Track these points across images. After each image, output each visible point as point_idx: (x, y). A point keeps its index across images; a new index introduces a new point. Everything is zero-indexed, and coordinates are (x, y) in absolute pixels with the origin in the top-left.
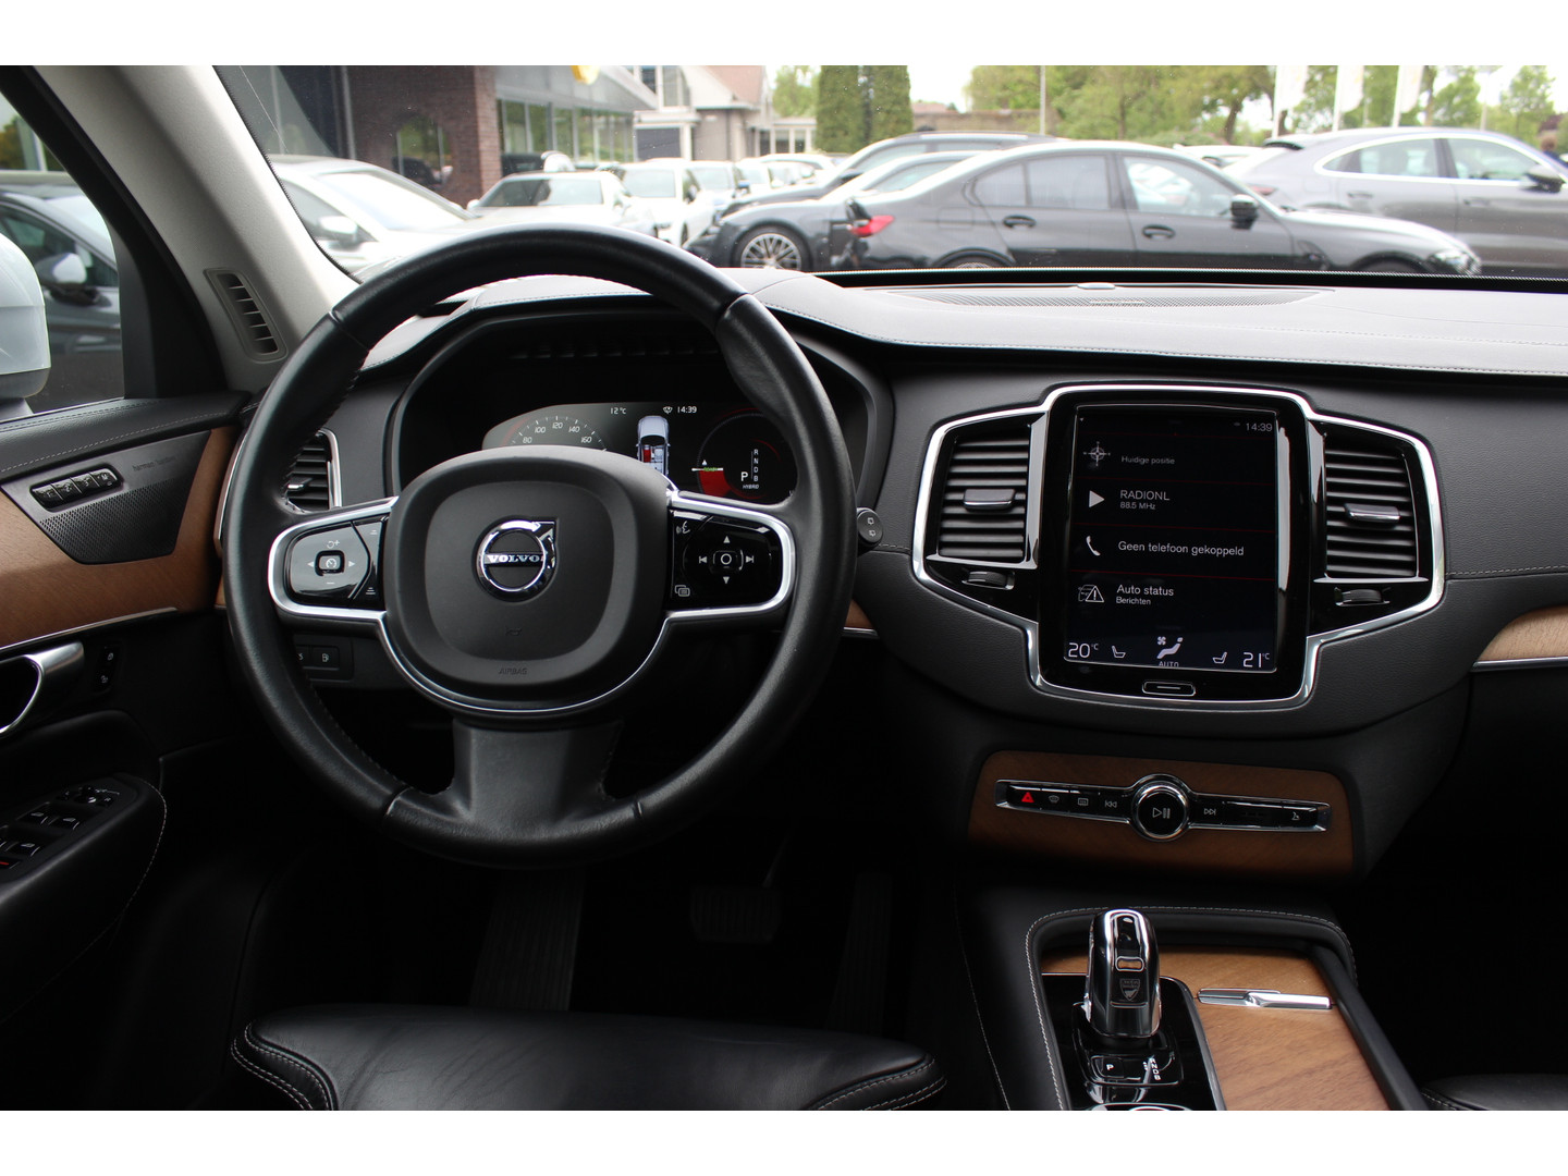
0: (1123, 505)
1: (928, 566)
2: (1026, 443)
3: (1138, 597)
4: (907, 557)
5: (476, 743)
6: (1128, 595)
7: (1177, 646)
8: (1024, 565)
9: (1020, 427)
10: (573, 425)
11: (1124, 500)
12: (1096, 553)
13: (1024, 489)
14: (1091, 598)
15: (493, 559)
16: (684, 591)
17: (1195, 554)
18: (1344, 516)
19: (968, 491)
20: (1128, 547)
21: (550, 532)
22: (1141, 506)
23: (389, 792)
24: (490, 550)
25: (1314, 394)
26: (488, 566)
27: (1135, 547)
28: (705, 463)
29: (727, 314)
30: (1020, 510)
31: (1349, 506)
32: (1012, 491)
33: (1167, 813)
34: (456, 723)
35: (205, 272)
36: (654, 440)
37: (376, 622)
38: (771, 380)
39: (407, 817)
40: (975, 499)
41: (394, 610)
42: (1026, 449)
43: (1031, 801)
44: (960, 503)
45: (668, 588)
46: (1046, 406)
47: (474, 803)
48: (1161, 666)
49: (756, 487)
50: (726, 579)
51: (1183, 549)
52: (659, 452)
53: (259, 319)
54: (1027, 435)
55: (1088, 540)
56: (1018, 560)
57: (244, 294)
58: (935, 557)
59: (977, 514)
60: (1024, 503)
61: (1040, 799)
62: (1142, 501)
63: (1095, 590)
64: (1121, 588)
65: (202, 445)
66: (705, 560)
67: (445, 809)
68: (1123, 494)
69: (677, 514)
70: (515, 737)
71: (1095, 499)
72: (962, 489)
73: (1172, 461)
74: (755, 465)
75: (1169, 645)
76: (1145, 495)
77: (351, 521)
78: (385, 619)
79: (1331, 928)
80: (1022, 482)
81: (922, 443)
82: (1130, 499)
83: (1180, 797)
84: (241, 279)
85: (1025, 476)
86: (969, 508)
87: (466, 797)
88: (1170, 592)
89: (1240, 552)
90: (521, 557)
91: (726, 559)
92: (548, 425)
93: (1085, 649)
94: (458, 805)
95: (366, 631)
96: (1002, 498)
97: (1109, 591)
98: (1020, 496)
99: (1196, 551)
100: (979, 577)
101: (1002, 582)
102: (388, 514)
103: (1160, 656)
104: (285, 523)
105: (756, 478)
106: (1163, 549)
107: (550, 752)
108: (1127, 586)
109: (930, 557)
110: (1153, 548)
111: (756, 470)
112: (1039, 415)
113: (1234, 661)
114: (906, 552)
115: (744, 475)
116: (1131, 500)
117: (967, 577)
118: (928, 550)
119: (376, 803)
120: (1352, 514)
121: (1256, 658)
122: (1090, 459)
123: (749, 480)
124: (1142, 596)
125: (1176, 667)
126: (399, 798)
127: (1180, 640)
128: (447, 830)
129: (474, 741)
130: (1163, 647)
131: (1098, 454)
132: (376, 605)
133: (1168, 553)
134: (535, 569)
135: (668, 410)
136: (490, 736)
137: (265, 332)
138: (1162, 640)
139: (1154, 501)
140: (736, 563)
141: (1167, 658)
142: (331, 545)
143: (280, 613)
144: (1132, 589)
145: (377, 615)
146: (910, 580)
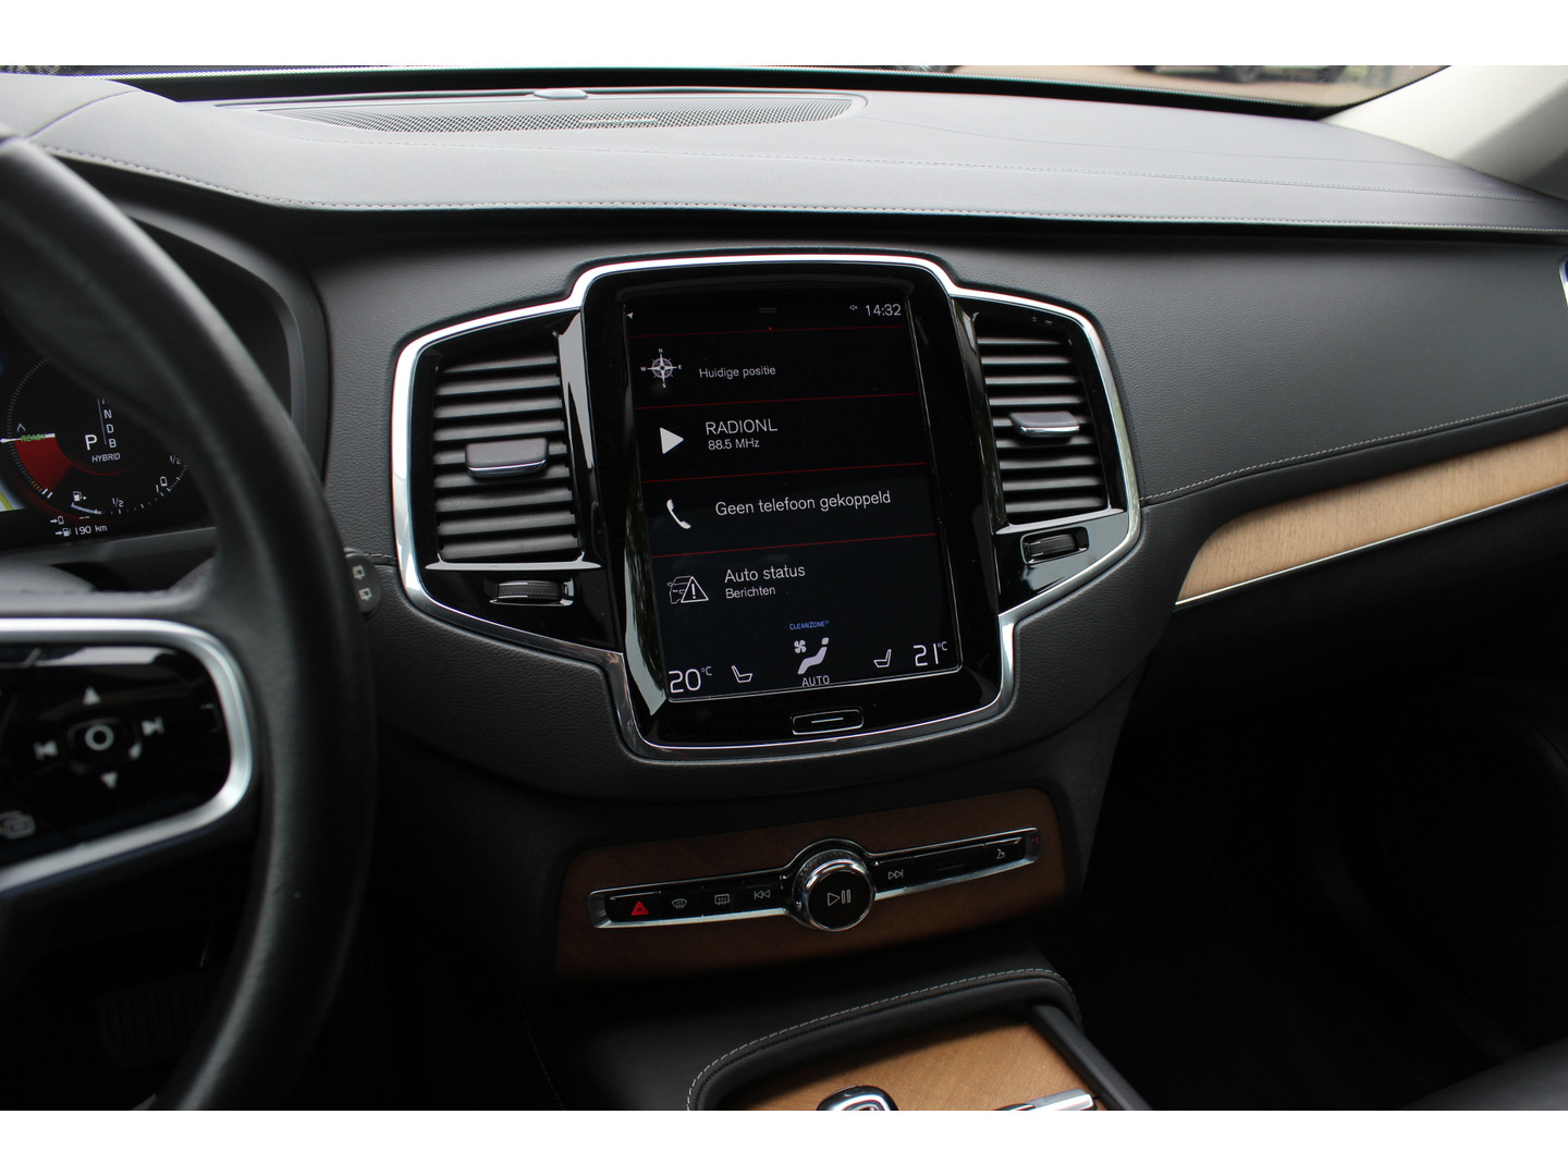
0: (713, 445)
1: (427, 578)
2: (549, 360)
3: (756, 584)
4: (390, 570)
6: (741, 583)
7: (823, 652)
8: (579, 564)
9: (540, 336)
11: (713, 437)
12: (685, 525)
13: (562, 437)
14: (689, 596)
16: (18, 826)
17: (825, 508)
18: (1012, 432)
19: (472, 448)
20: (731, 510)
22: (742, 444)
25: (955, 258)
27: (740, 509)
30: (559, 471)
31: (1017, 417)
32: (542, 442)
33: (846, 896)
40: (488, 458)
42: (555, 370)
44: (461, 468)
46: (576, 300)
48: (808, 685)
49: (116, 457)
51: (808, 503)
54: (553, 349)
55: (670, 505)
56: (568, 555)
58: (437, 565)
59: (491, 484)
60: (566, 461)
62: (740, 436)
63: (693, 583)
64: (730, 576)
66: (50, 749)
68: (710, 427)
71: (669, 440)
72: (460, 445)
73: (772, 371)
74: (108, 421)
75: (811, 652)
76: (741, 426)
80: (557, 426)
81: (384, 376)
82: (721, 434)
83: (855, 866)
85: (560, 414)
86: (475, 476)
88: (801, 572)
89: (884, 498)
91: (99, 737)
93: (693, 676)
97: (713, 583)
98: (558, 449)
99: (828, 504)
100: (516, 590)
101: (553, 595)
103: (802, 670)
105: (113, 443)
106: (778, 506)
108: (737, 570)
109: (430, 567)
110: (765, 507)
111: (110, 428)
112: (568, 316)
113: (903, 664)
114: (387, 563)
115: (90, 440)
116: (723, 436)
117: (495, 594)
118: (423, 554)
120: (1025, 429)
121: (930, 650)
122: (652, 379)
123: (100, 448)
124: (762, 583)
125: (826, 683)
127: (825, 641)
130: (803, 656)
131: (663, 368)
133: (787, 513)
138: (800, 647)
139: (755, 435)
140: (122, 744)
141: (812, 671)
144: (748, 575)
146: (404, 608)
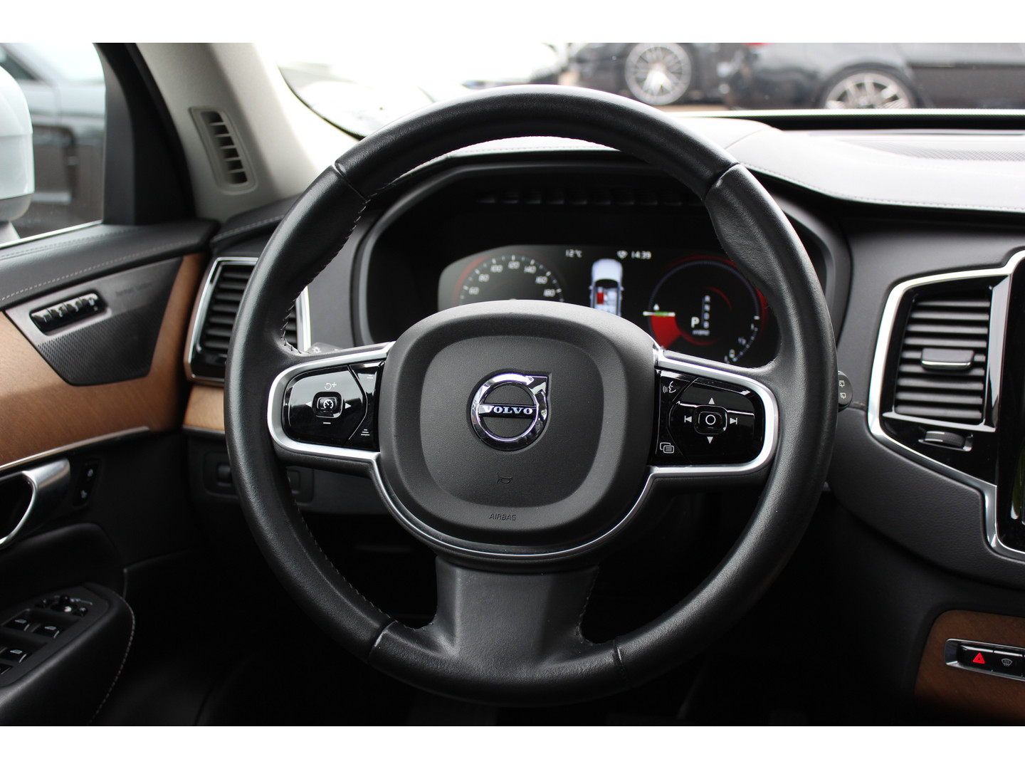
1: (885, 423)
2: (985, 304)
4: (862, 413)
5: (460, 584)
8: (982, 427)
9: (981, 289)
10: (528, 264)
13: (984, 351)
15: (487, 409)
16: (668, 448)
19: (926, 351)
21: (543, 386)
23: (376, 625)
24: (484, 401)
26: (482, 416)
28: (656, 307)
29: (719, 183)
30: (978, 372)
32: (970, 353)
34: (439, 561)
35: (190, 110)
36: (608, 284)
37: (370, 462)
38: (760, 250)
39: (393, 650)
40: (932, 359)
41: (389, 452)
42: (987, 311)
43: (982, 662)
44: (917, 362)
45: (653, 445)
46: (1009, 269)
47: (458, 640)
49: (706, 333)
50: (710, 439)
52: (611, 296)
53: (234, 153)
54: (988, 297)
56: (976, 422)
57: (223, 129)
58: (891, 415)
59: (935, 373)
60: (983, 365)
61: (993, 662)
65: (175, 270)
66: (690, 419)
67: (430, 644)
69: (664, 374)
70: (499, 578)
72: (919, 348)
74: (706, 311)
77: (348, 364)
78: (378, 460)
80: (982, 344)
81: (880, 301)
84: (223, 116)
85: (985, 337)
86: (926, 367)
87: (450, 631)
90: (515, 409)
91: (711, 420)
92: (505, 264)
94: (442, 640)
95: (359, 471)
96: (959, 359)
98: (979, 358)
100: (935, 437)
101: (960, 443)
102: (384, 359)
104: (284, 363)
105: (706, 325)
107: (535, 592)
109: (887, 415)
111: (707, 316)
112: (1001, 278)
114: (862, 408)
115: (695, 321)
117: (923, 437)
118: (885, 406)
119: (364, 635)
123: (699, 326)
126: (385, 632)
128: (432, 666)
129: (459, 580)
132: (371, 445)
134: (530, 420)
135: (622, 254)
136: (476, 577)
137: (238, 164)
140: (720, 424)
142: (328, 386)
143: (277, 449)
145: (371, 456)
146: (866, 436)
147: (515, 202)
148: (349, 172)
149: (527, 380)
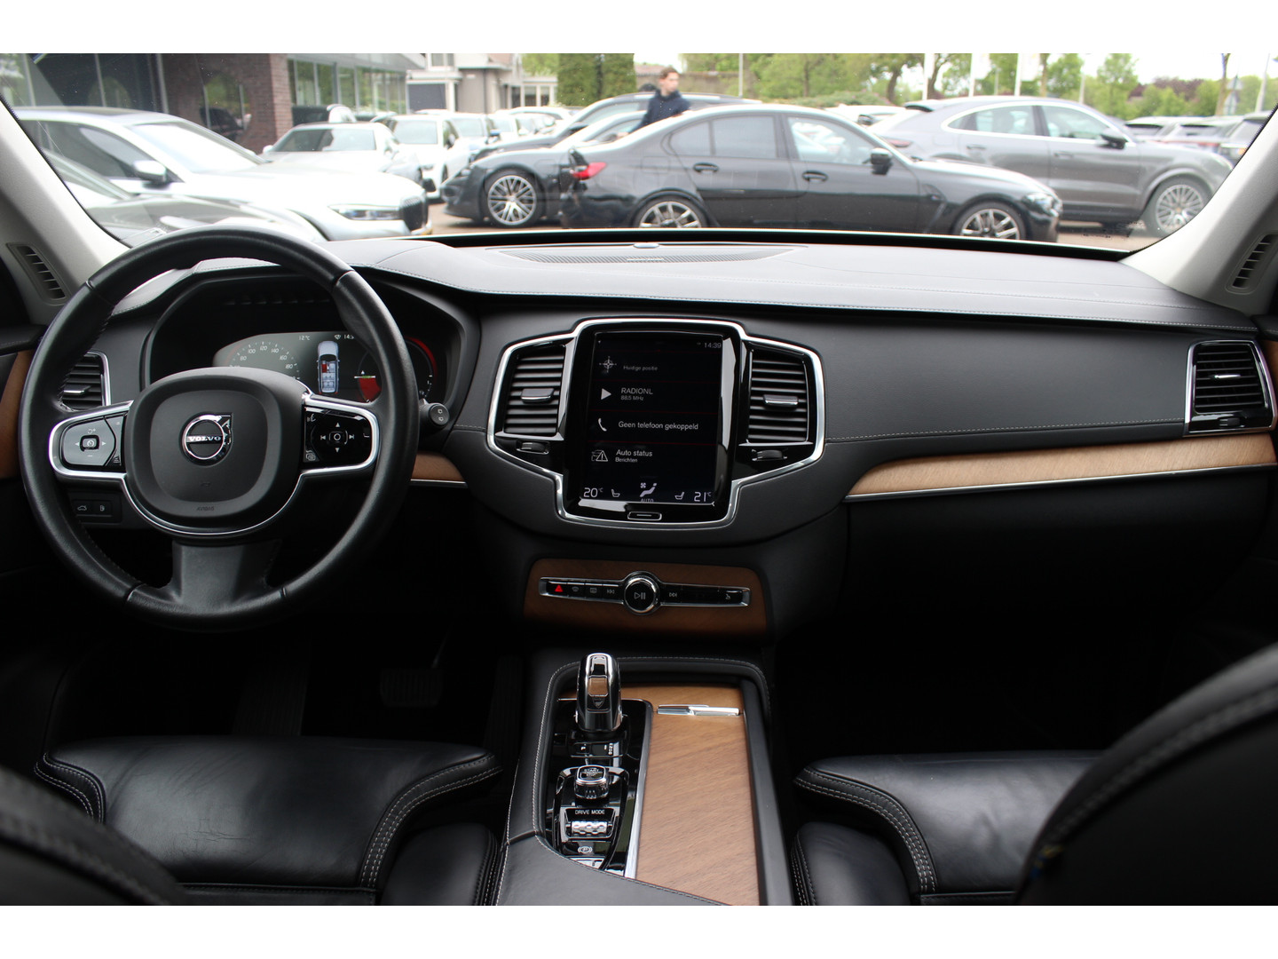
0: (623, 398)
1: (497, 440)
2: (561, 358)
3: (630, 457)
4: (483, 434)
5: (186, 555)
6: (623, 457)
7: (653, 488)
8: (555, 438)
9: (558, 348)
10: (274, 348)
11: (624, 394)
12: (604, 429)
13: (558, 388)
14: (600, 458)
15: (192, 439)
16: (312, 457)
17: (667, 429)
18: (762, 403)
19: (525, 390)
20: (625, 425)
21: (228, 422)
22: (634, 398)
23: (129, 587)
24: (190, 434)
25: (748, 323)
26: (189, 444)
27: (629, 425)
28: (363, 373)
29: (338, 284)
30: (556, 402)
31: (765, 396)
32: (552, 390)
33: (643, 596)
34: (174, 544)
36: (329, 358)
37: (120, 480)
38: (364, 326)
39: (140, 602)
40: (528, 395)
41: (131, 473)
42: (562, 362)
43: (561, 590)
44: (519, 398)
45: (302, 454)
46: (576, 334)
47: (183, 592)
48: (642, 502)
50: (337, 449)
51: (660, 426)
52: (332, 366)
53: (49, 276)
54: (563, 352)
55: (600, 421)
56: (552, 435)
57: (37, 259)
58: (501, 434)
59: (530, 405)
60: (558, 398)
61: (567, 590)
62: (635, 395)
63: (602, 453)
64: (619, 452)
65: (11, 362)
66: (324, 437)
67: (166, 596)
68: (623, 390)
69: (308, 409)
70: (201, 550)
71: (605, 394)
72: (521, 389)
73: (656, 369)
75: (648, 488)
76: (637, 391)
77: (104, 416)
78: (125, 478)
79: (754, 669)
80: (558, 384)
81: (496, 359)
82: (628, 393)
83: (653, 587)
84: (34, 250)
85: (560, 379)
86: (525, 401)
87: (178, 588)
88: (651, 454)
89: (696, 427)
90: (209, 438)
91: (337, 437)
92: (257, 348)
93: (594, 492)
94: (173, 594)
95: (114, 487)
96: (543, 395)
97: (611, 455)
98: (556, 393)
99: (668, 427)
100: (528, 446)
101: (542, 449)
102: (127, 411)
103: (642, 495)
104: (60, 418)
106: (646, 426)
107: (230, 560)
108: (623, 450)
109: (498, 434)
110: (641, 425)
112: (571, 339)
113: (689, 498)
114: (483, 431)
116: (628, 394)
117: (520, 447)
118: (497, 429)
119: (121, 593)
120: (767, 402)
121: (702, 495)
122: (603, 368)
124: (632, 457)
125: (652, 502)
126: (136, 590)
127: (655, 484)
128: (166, 609)
129: (183, 553)
130: (644, 490)
131: (608, 364)
132: (120, 469)
133: (650, 429)
134: (219, 444)
135: (338, 337)
136: (194, 550)
137: (55, 284)
138: (643, 485)
139: (643, 395)
140: (343, 439)
141: (646, 497)
142: (90, 432)
143: (58, 475)
144: (627, 453)
145: (121, 476)
146: (487, 451)
147: (249, 303)
148: (97, 286)
149: (217, 418)
